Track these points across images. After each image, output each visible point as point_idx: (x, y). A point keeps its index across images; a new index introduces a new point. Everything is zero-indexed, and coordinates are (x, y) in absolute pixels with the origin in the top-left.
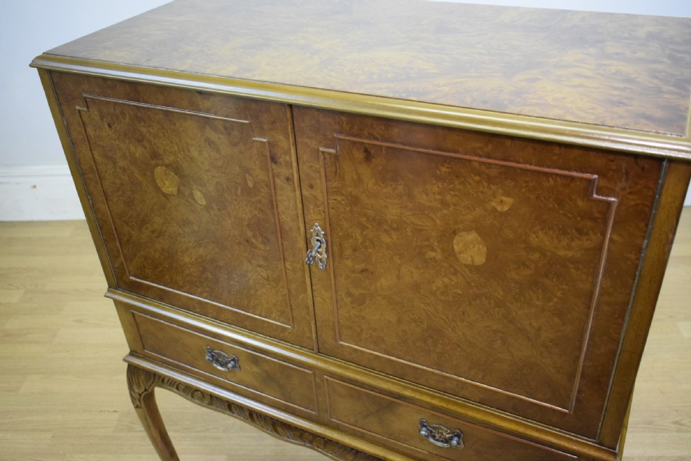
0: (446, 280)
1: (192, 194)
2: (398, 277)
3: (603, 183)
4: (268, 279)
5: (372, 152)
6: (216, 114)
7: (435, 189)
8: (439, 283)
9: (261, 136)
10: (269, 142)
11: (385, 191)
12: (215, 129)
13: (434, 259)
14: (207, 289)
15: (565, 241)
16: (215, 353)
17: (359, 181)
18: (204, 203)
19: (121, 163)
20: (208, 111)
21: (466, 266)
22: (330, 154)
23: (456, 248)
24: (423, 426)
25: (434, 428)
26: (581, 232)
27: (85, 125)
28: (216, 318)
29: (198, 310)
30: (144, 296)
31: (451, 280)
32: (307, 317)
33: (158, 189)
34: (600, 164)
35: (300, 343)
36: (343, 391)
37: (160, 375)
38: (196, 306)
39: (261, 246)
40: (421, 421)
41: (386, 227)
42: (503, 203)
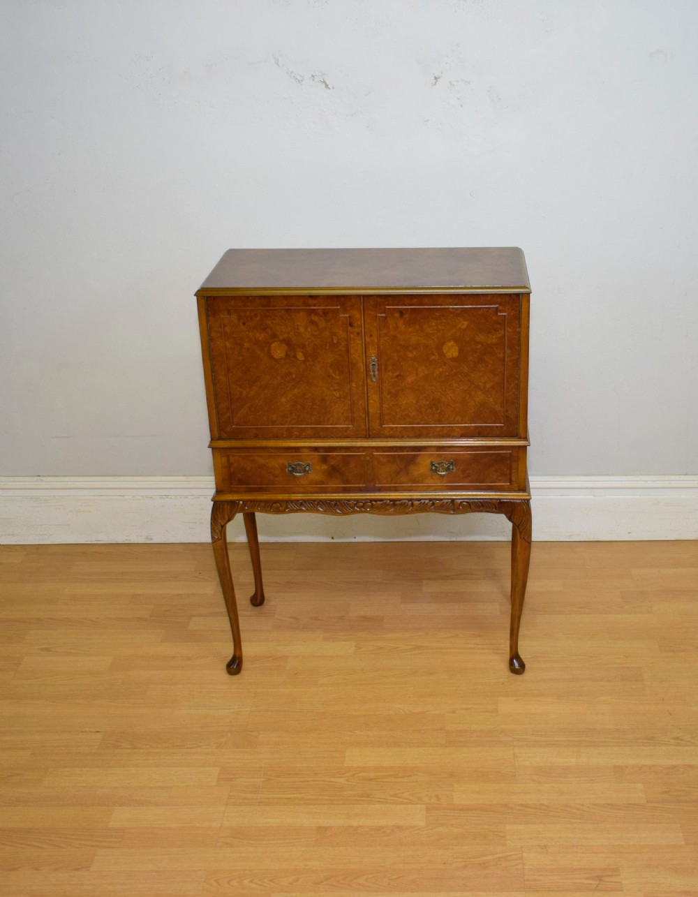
0: (441, 370)
1: (295, 356)
2: (417, 375)
3: (501, 308)
4: (340, 398)
5: (404, 312)
6: (319, 306)
7: (434, 324)
8: (437, 372)
9: (345, 314)
10: (349, 317)
11: (410, 330)
12: (317, 314)
13: (434, 360)
14: (295, 417)
15: (490, 336)
16: (294, 465)
17: (397, 328)
18: (303, 359)
19: (246, 345)
20: (314, 306)
21: (450, 359)
22: (382, 317)
23: (445, 351)
24: (433, 465)
25: (439, 464)
26: (496, 331)
27: (225, 326)
28: (299, 437)
29: (285, 436)
30: (241, 439)
31: (443, 368)
32: (364, 416)
33: (271, 357)
34: (499, 300)
35: (358, 437)
36: (385, 460)
37: (243, 501)
38: (285, 433)
39: (338, 377)
40: (432, 462)
41: (410, 348)
42: (464, 325)
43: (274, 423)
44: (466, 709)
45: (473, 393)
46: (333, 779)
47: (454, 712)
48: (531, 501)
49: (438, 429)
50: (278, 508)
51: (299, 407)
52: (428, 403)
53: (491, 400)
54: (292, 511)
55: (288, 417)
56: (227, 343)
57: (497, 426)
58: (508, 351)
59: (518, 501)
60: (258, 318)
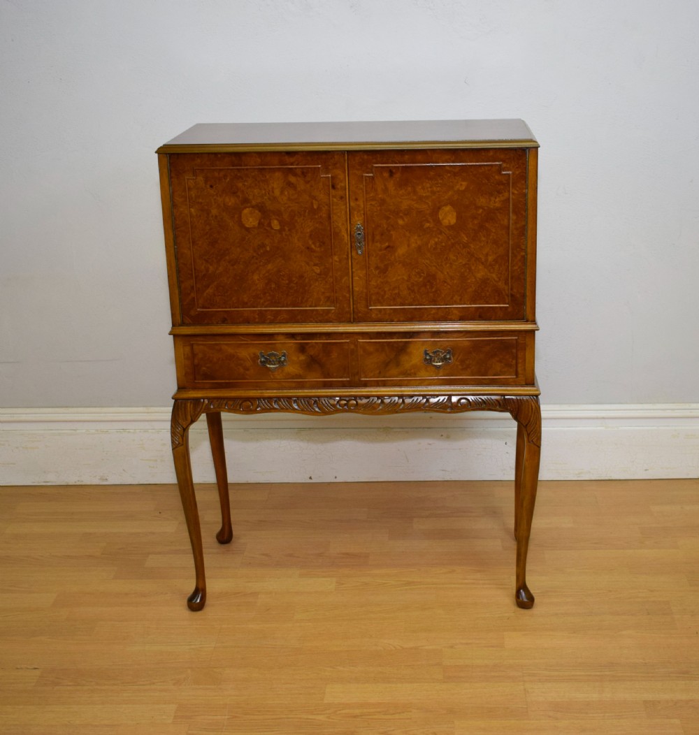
0: (436, 240)
1: (269, 225)
2: (409, 246)
3: (504, 165)
4: (320, 274)
5: (394, 171)
6: (297, 165)
7: (428, 185)
8: (432, 242)
9: (327, 174)
10: (332, 177)
11: (400, 192)
12: (295, 175)
13: (429, 228)
14: (269, 298)
15: (493, 199)
16: (267, 355)
17: (386, 190)
18: (278, 228)
19: (214, 212)
20: (292, 164)
21: (446, 227)
22: (369, 177)
23: (441, 217)
24: (426, 354)
25: (434, 353)
26: (499, 192)
27: (189, 189)
28: (272, 322)
29: (257, 320)
30: (208, 324)
31: (439, 238)
32: (348, 295)
33: (242, 226)
34: (502, 156)
35: (340, 319)
36: (371, 349)
37: (209, 399)
38: (257, 316)
39: (318, 249)
40: (426, 351)
41: (401, 214)
42: (462, 185)
43: (245, 304)
44: (467, 644)
45: (473, 268)
46: (310, 717)
47: (452, 647)
48: (539, 397)
49: (433, 312)
50: (249, 407)
51: (273, 286)
52: (421, 279)
53: (494, 276)
54: (264, 410)
55: (261, 298)
56: (192, 210)
57: (501, 307)
58: (513, 217)
59: (525, 398)
60: (228, 179)
